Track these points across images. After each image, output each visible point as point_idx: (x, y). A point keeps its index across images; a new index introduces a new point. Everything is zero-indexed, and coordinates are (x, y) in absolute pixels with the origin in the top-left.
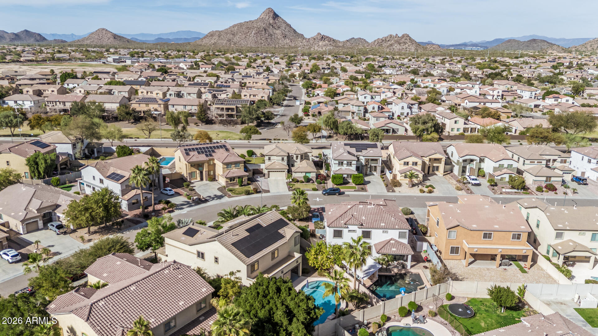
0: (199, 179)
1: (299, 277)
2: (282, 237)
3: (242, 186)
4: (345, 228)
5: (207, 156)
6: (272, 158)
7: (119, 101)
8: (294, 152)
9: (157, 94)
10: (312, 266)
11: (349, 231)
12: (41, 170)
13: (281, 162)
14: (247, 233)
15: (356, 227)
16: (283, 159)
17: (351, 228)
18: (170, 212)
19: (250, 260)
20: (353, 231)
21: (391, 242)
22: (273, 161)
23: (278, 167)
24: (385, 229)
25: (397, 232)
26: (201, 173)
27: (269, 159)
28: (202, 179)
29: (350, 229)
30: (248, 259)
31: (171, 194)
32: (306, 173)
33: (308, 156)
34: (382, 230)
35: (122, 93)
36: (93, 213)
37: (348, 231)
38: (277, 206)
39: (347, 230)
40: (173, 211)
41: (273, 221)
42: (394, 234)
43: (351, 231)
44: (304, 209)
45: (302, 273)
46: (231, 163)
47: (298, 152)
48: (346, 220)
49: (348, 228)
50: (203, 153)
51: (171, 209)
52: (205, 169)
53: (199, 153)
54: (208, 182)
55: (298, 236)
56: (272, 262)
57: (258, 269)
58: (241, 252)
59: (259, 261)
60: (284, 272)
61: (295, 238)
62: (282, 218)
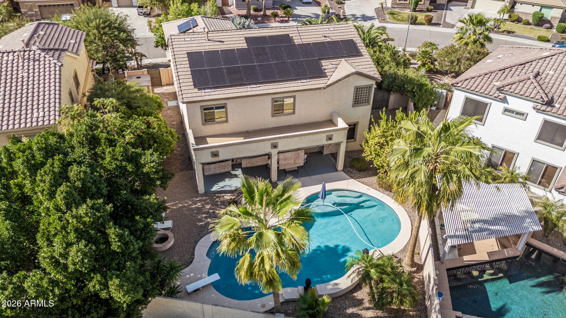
1: (337, 170)
2: (321, 74)
3: (414, 10)
4: (496, 99)
10: (368, 159)
11: (506, 110)
14: (246, 45)
15: (531, 104)
17: (514, 103)
18: (282, 22)
19: (198, 94)
20: (517, 113)
29: (510, 106)
30: (196, 90)
32: (543, 7)
37: (502, 109)
38: (431, 44)
39: (502, 106)
40: (286, 22)
41: (328, 40)
43: (512, 111)
44: (468, 55)
45: (345, 166)
48: (509, 80)
49: (504, 100)
51: (287, 19)
55: (370, 87)
56: (274, 119)
57: (227, 121)
58: (193, 73)
59: (230, 105)
60: (280, 148)
61: (358, 89)
62: (354, 39)
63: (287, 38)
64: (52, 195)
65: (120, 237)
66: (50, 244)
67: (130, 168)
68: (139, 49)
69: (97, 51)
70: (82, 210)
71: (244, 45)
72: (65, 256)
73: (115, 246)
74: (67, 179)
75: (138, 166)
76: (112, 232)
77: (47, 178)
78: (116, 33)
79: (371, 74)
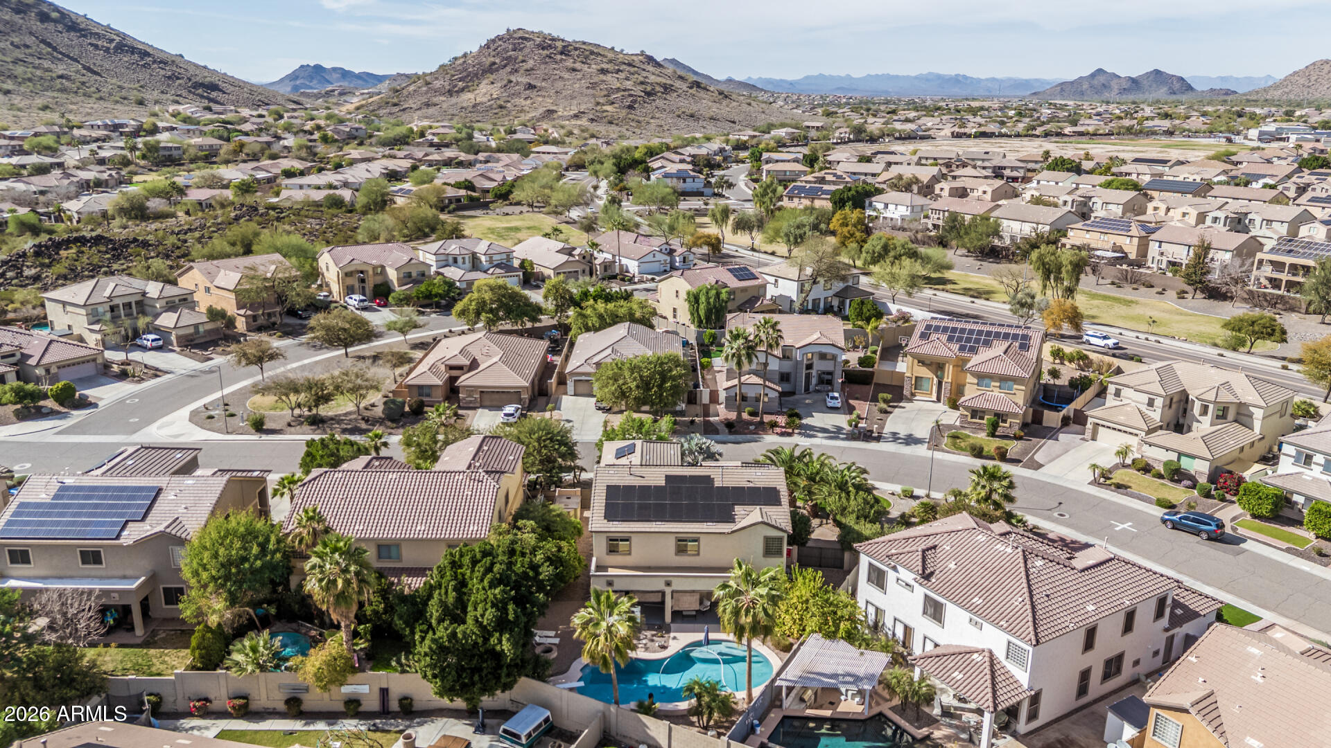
0: (934, 398)
2: (730, 519)
3: (993, 435)
4: (889, 567)
5: (962, 349)
6: (1125, 392)
7: (1051, 220)
8: (1197, 392)
9: (1184, 214)
11: (898, 579)
12: (702, 313)
13: (1144, 408)
15: (914, 576)
16: (1151, 403)
17: (902, 573)
18: (782, 434)
19: (607, 526)
20: (906, 584)
21: (975, 656)
22: (1125, 401)
23: (1122, 419)
24: (980, 615)
25: (1004, 638)
26: (940, 383)
27: (1118, 394)
28: (939, 400)
29: (900, 576)
30: (606, 521)
31: (830, 405)
32: (1180, 454)
33: (1250, 416)
34: (967, 615)
35: (1110, 206)
36: (624, 387)
37: (895, 579)
39: (895, 575)
40: (790, 435)
42: (993, 639)
43: (902, 581)
46: (992, 377)
47: (1211, 396)
49: (894, 568)
50: (960, 339)
51: (790, 431)
52: (948, 377)
53: (950, 339)
54: (946, 408)
55: (781, 539)
56: (678, 558)
57: (630, 554)
58: (607, 505)
59: (634, 539)
60: (675, 587)
61: (767, 540)
62: (778, 487)
63: (708, 480)
64: (482, 580)
65: (515, 612)
66: (476, 609)
67: (531, 574)
68: (578, 462)
69: (533, 464)
70: (497, 591)
71: (663, 483)
72: (482, 616)
73: (511, 617)
74: (492, 572)
75: (538, 574)
76: (511, 607)
77: (482, 569)
78: (557, 447)
79: (783, 526)
